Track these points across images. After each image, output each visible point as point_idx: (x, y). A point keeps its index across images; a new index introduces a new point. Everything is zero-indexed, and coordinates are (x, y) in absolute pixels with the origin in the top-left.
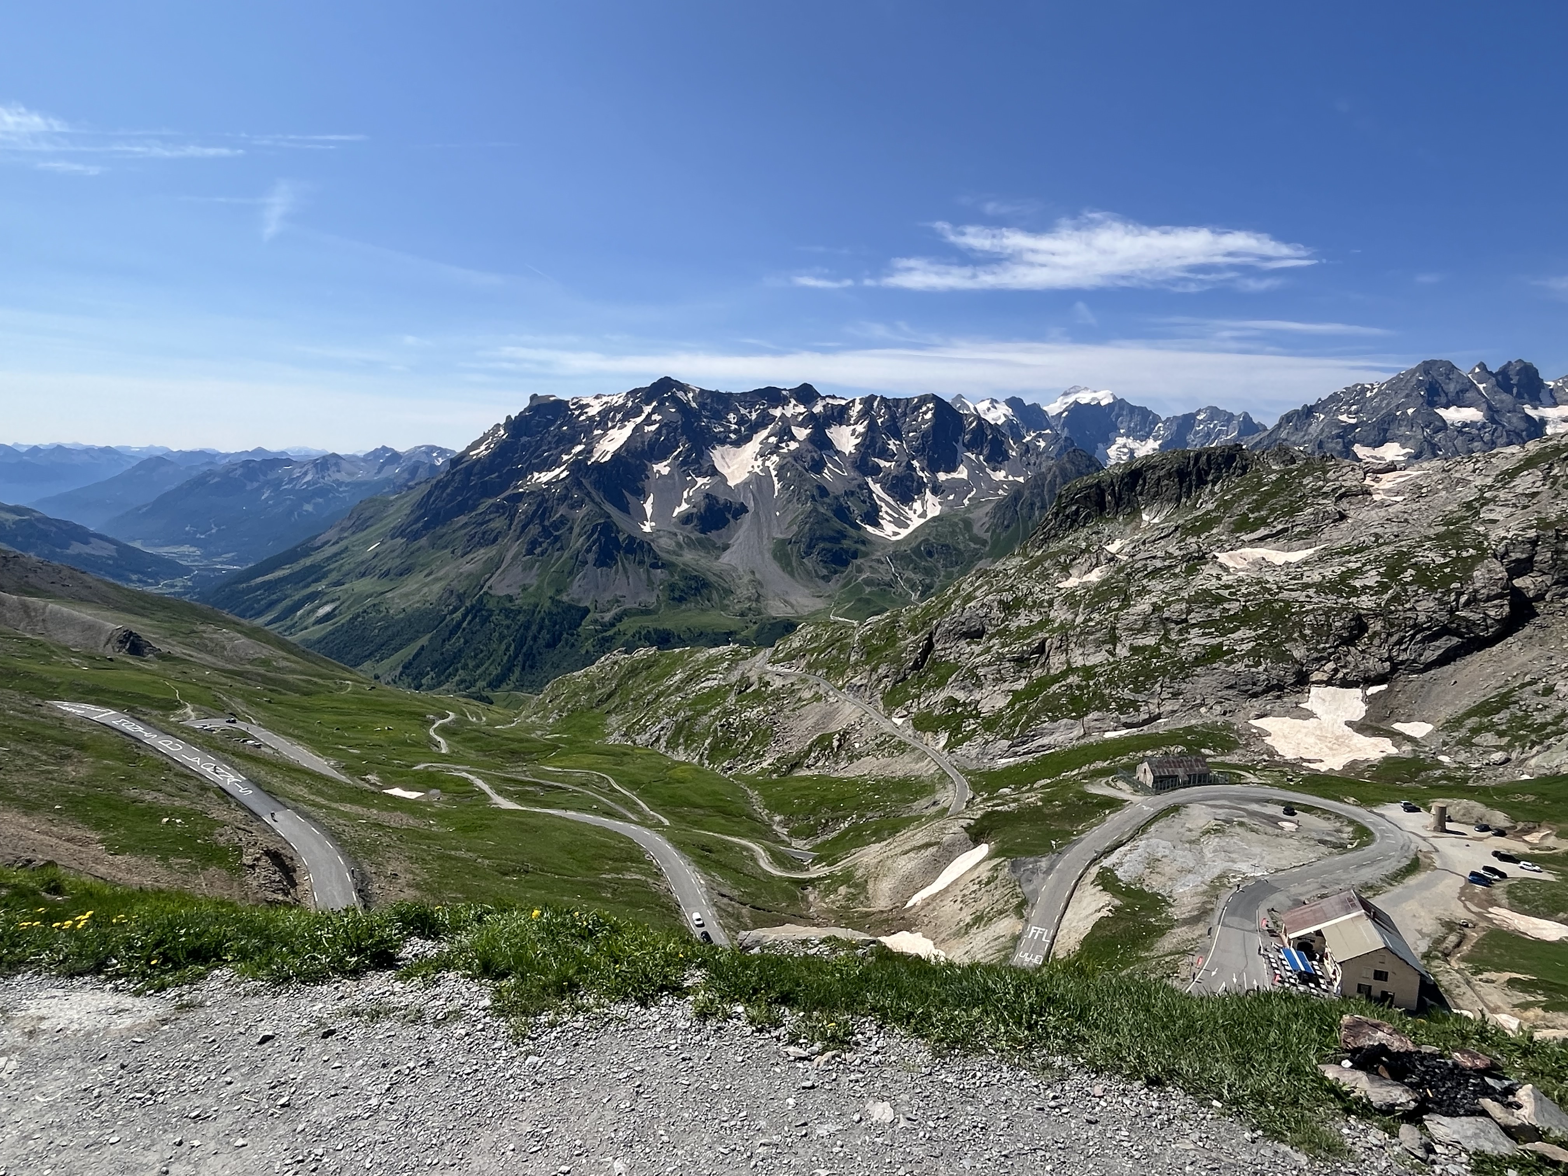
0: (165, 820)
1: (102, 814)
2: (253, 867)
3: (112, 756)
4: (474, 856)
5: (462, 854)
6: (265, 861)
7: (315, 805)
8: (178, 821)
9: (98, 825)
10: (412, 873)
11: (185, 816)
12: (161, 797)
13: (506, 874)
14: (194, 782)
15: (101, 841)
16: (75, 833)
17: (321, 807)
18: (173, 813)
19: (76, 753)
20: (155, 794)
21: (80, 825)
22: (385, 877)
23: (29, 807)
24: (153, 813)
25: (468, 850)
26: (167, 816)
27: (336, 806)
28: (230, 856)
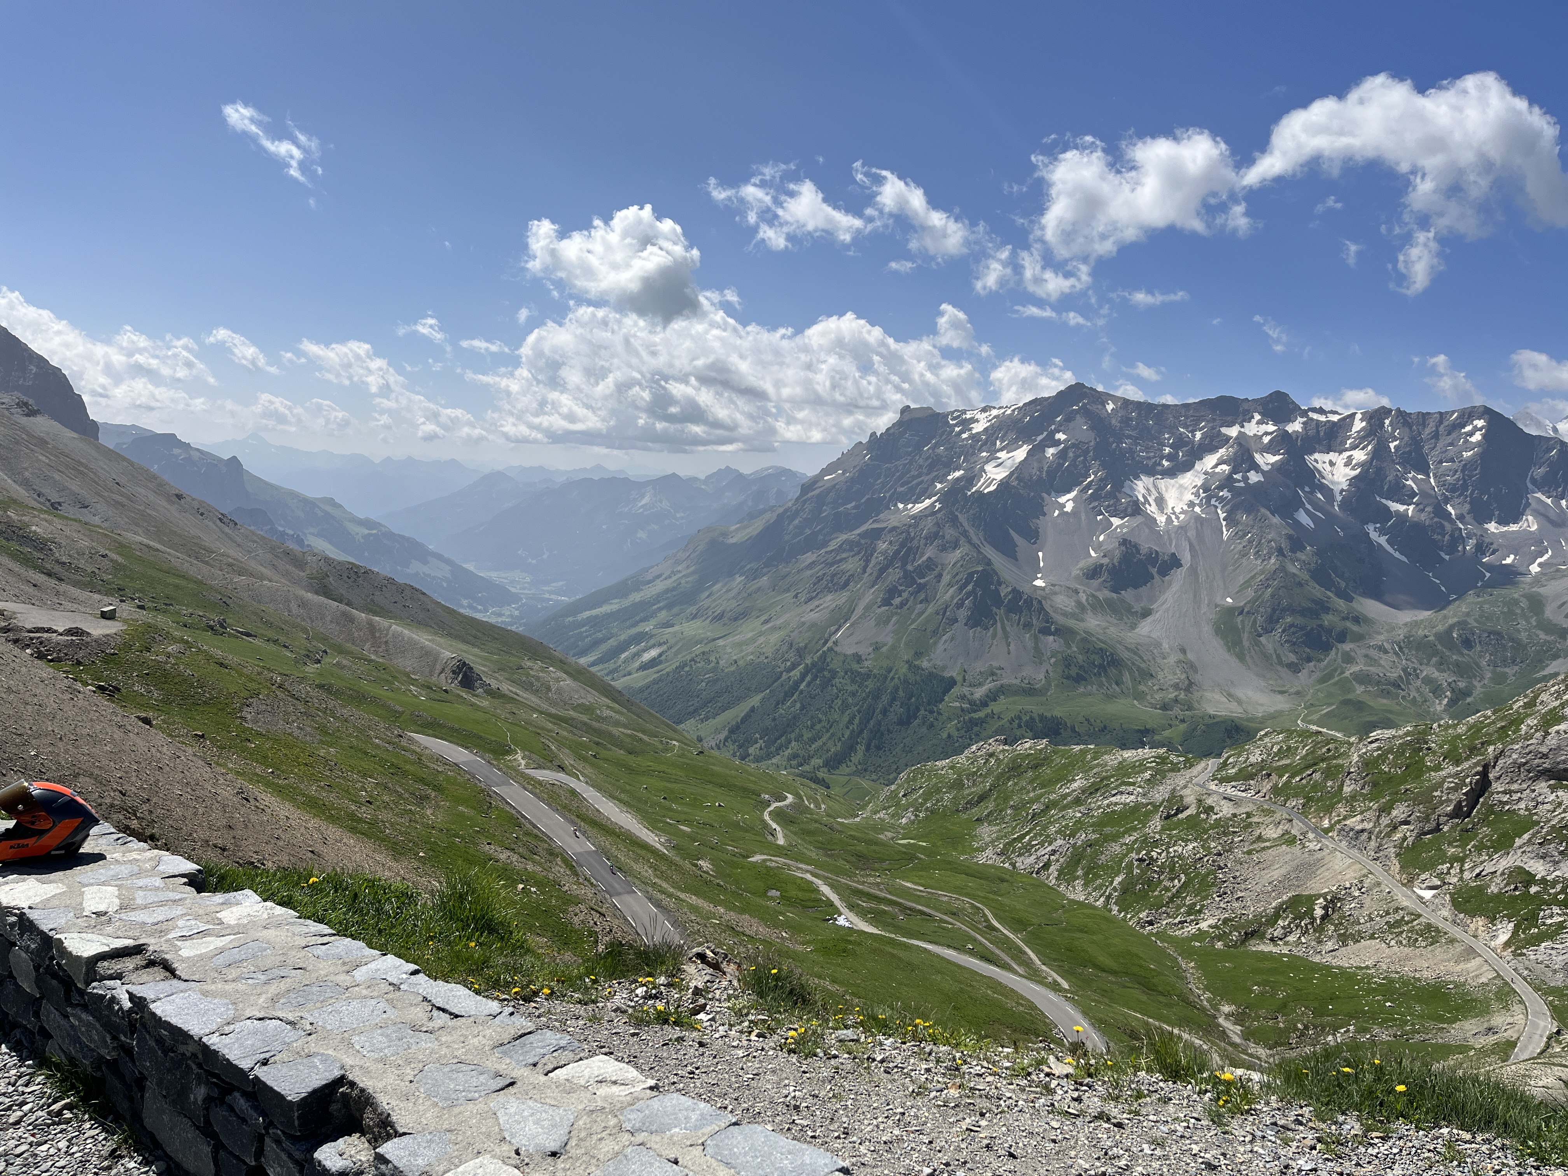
0: (521, 886)
3: (465, 802)
4: (841, 990)
5: (827, 984)
7: (663, 892)
8: (533, 889)
11: (539, 884)
12: (515, 858)
14: (546, 846)
17: (670, 896)
18: (528, 879)
19: (433, 794)
20: (508, 853)
23: (397, 850)
24: (507, 877)
25: (834, 981)
26: (522, 882)
27: (682, 896)
28: (585, 942)
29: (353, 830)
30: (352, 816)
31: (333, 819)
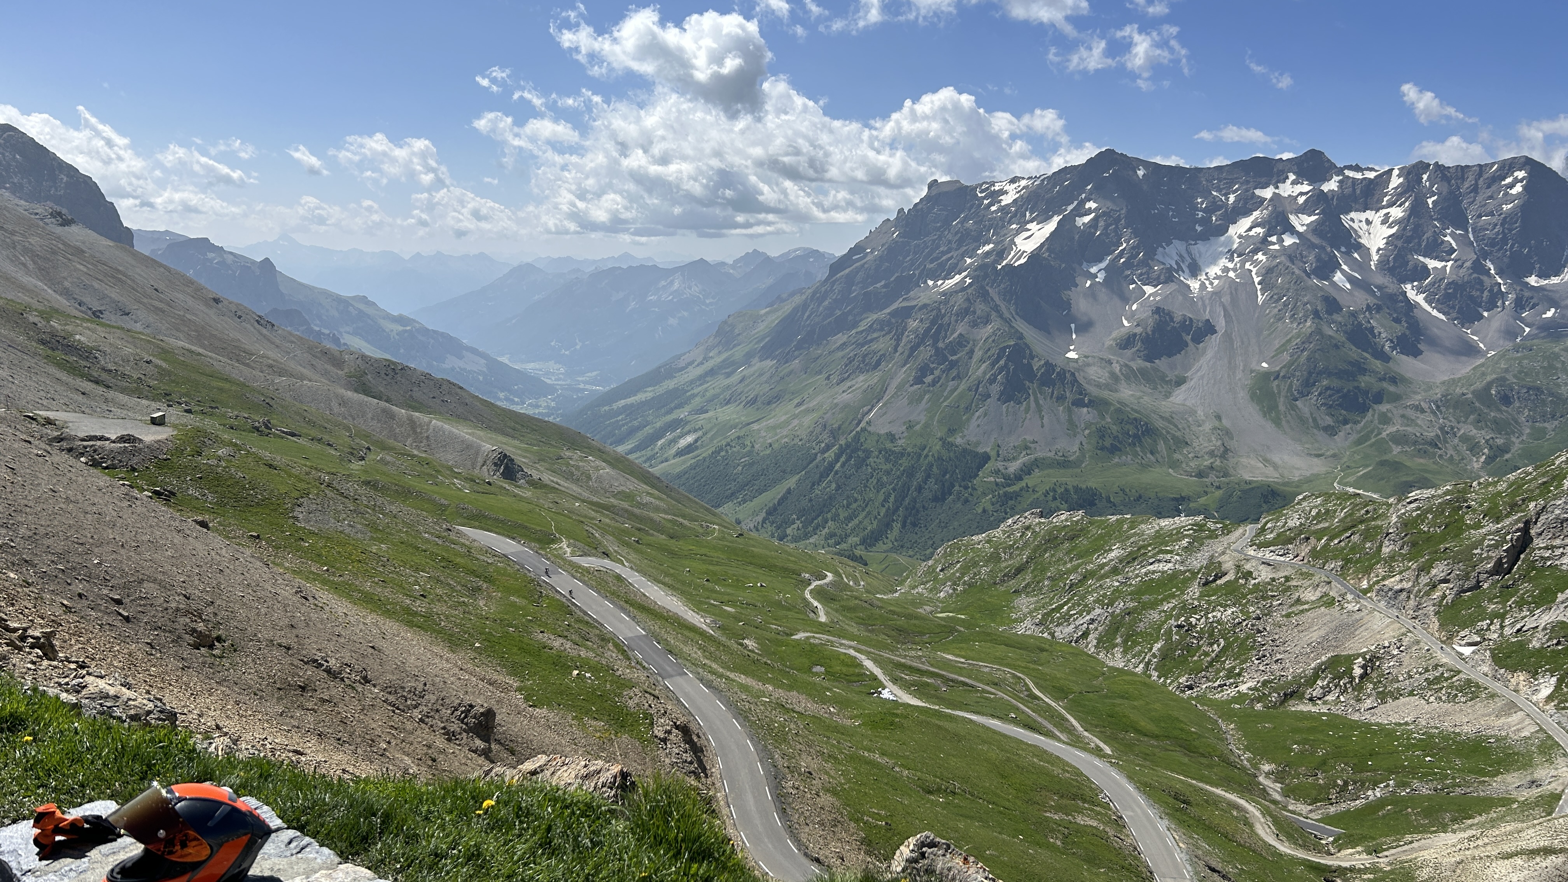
0: (576, 672)
1: (517, 659)
2: (664, 740)
3: (517, 592)
4: (891, 762)
5: (877, 757)
6: (676, 736)
7: (715, 673)
8: (588, 675)
9: (515, 670)
10: (827, 773)
11: (594, 669)
12: (568, 645)
13: (930, 792)
14: (598, 632)
15: (519, 690)
16: (495, 676)
17: (721, 676)
18: (583, 665)
19: (485, 586)
20: (561, 640)
21: (499, 669)
22: (800, 774)
23: (454, 642)
24: (561, 664)
25: (883, 754)
26: (577, 668)
27: (732, 675)
28: (641, 724)
29: (410, 624)
30: (407, 610)
31: (389, 614)
